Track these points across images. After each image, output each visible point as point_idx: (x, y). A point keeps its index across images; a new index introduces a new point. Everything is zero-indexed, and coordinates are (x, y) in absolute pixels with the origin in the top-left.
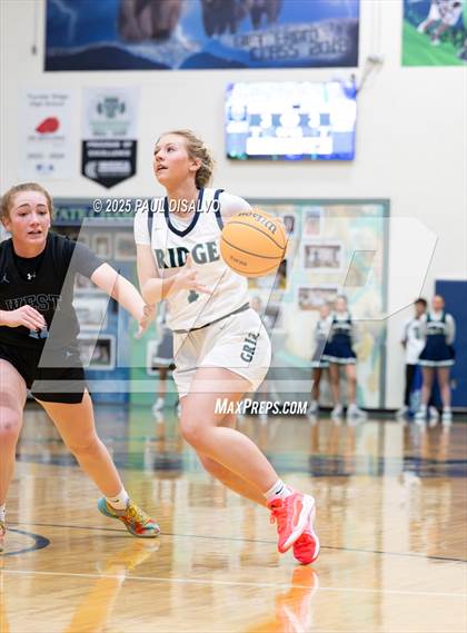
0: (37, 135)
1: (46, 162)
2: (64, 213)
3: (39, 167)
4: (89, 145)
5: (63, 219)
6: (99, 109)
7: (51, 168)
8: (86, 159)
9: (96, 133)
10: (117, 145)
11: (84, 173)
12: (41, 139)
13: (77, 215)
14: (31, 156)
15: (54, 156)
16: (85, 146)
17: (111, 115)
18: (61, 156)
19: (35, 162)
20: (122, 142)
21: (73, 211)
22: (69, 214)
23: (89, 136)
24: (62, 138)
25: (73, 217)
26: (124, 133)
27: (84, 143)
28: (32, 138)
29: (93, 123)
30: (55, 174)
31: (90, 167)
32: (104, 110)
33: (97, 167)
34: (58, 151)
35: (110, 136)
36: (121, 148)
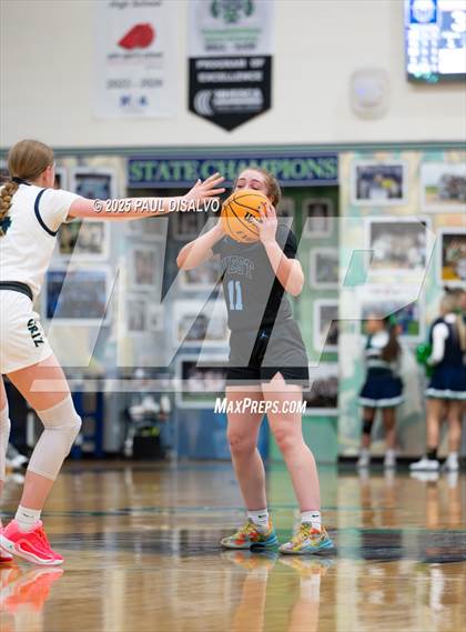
0: (122, 51)
1: (136, 92)
2: (163, 169)
3: (125, 101)
4: (200, 64)
5: (162, 180)
6: (214, 11)
7: (143, 101)
8: (195, 87)
9: (209, 48)
10: (242, 64)
11: (192, 108)
12: (127, 57)
13: (182, 171)
14: (113, 84)
15: (147, 83)
16: (193, 67)
17: (232, 19)
18: (159, 83)
19: (118, 93)
20: (248, 59)
21: (177, 165)
22: (171, 171)
23: (199, 51)
24: (159, 55)
25: (177, 175)
26: (252, 46)
27: (192, 62)
28: (113, 56)
29: (204, 32)
30: (149, 111)
31: (202, 99)
32: (222, 12)
33: (212, 97)
34: (154, 74)
35: (231, 51)
36: (248, 69)
